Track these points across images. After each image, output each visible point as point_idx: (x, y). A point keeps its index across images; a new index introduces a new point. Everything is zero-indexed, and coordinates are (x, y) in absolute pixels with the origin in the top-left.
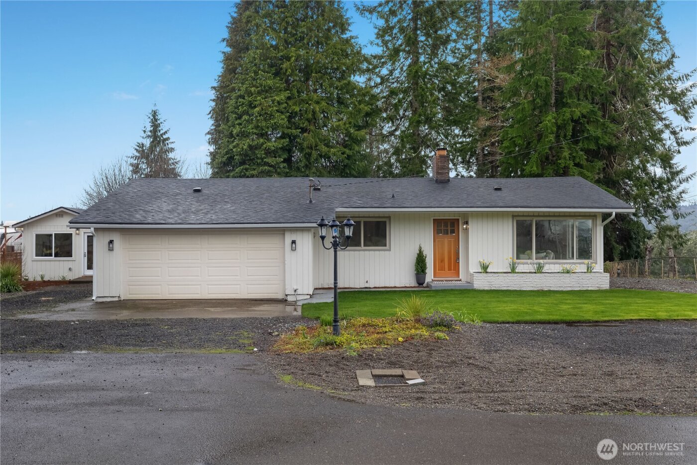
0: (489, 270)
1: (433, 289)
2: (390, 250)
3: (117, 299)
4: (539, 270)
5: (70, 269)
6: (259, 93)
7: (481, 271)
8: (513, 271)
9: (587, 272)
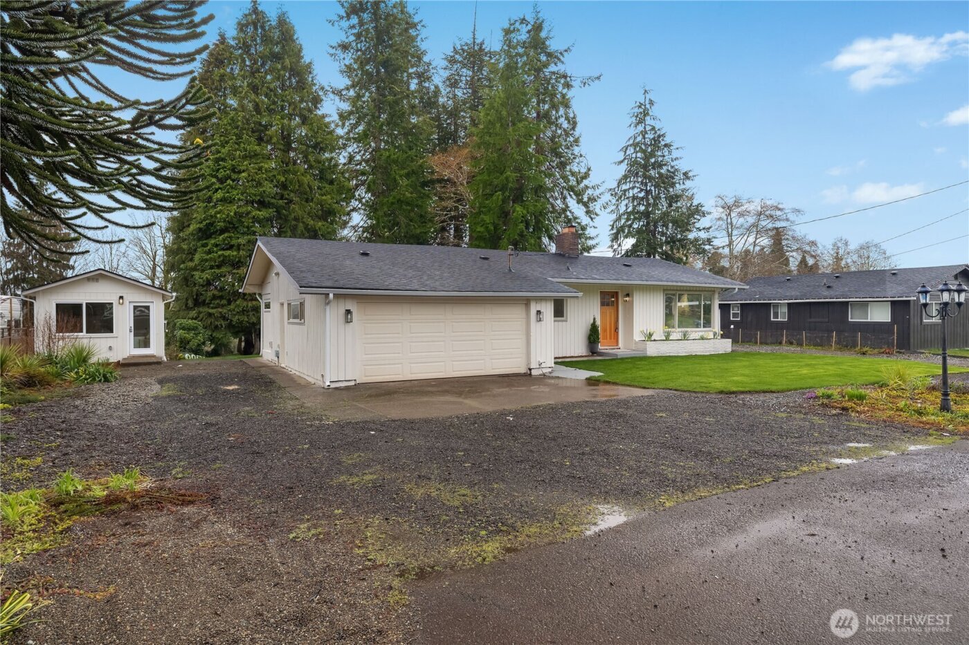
0: (653, 338)
1: (619, 357)
2: (566, 321)
3: (352, 383)
4: (685, 337)
5: (110, 348)
6: (245, 157)
7: (644, 339)
8: (667, 339)
9: (714, 338)
